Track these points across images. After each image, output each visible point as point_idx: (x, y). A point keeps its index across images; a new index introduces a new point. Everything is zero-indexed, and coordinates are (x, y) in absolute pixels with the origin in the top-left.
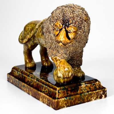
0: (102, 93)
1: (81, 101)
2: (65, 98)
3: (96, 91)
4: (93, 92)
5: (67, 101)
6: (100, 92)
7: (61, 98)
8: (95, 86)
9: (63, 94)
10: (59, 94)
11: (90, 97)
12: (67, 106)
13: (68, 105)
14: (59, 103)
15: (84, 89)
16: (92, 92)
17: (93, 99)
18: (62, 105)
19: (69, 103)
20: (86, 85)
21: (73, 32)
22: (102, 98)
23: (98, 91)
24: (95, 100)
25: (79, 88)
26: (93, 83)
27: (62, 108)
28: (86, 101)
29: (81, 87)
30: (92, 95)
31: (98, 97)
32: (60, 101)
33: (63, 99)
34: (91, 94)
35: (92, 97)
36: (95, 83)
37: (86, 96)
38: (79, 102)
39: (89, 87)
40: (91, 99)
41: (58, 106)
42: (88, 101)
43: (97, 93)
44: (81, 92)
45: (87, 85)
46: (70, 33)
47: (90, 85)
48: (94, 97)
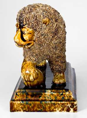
0: (70, 106)
1: (42, 109)
2: (21, 102)
3: (62, 102)
4: (58, 102)
5: (23, 105)
6: (67, 104)
7: (17, 100)
8: (63, 96)
9: (21, 97)
10: (17, 96)
11: (53, 108)
12: (24, 111)
13: (24, 109)
14: (14, 105)
15: (48, 97)
16: (56, 102)
17: (57, 110)
18: (18, 108)
19: (26, 108)
20: (51, 93)
21: (28, 34)
22: (70, 111)
23: (64, 102)
24: (60, 111)
25: (42, 94)
26: (61, 93)
27: (18, 111)
28: (49, 110)
29: (45, 95)
30: (56, 106)
31: (65, 109)
32: (15, 103)
33: (19, 102)
34: (54, 103)
35: (56, 107)
36: (64, 93)
37: (47, 105)
38: (39, 109)
39: (55, 96)
40: (55, 109)
41: (13, 108)
42: (50, 111)
43: (63, 104)
44: (44, 99)
45: (53, 93)
46: (24, 34)
47: (57, 95)
48: (58, 108)
